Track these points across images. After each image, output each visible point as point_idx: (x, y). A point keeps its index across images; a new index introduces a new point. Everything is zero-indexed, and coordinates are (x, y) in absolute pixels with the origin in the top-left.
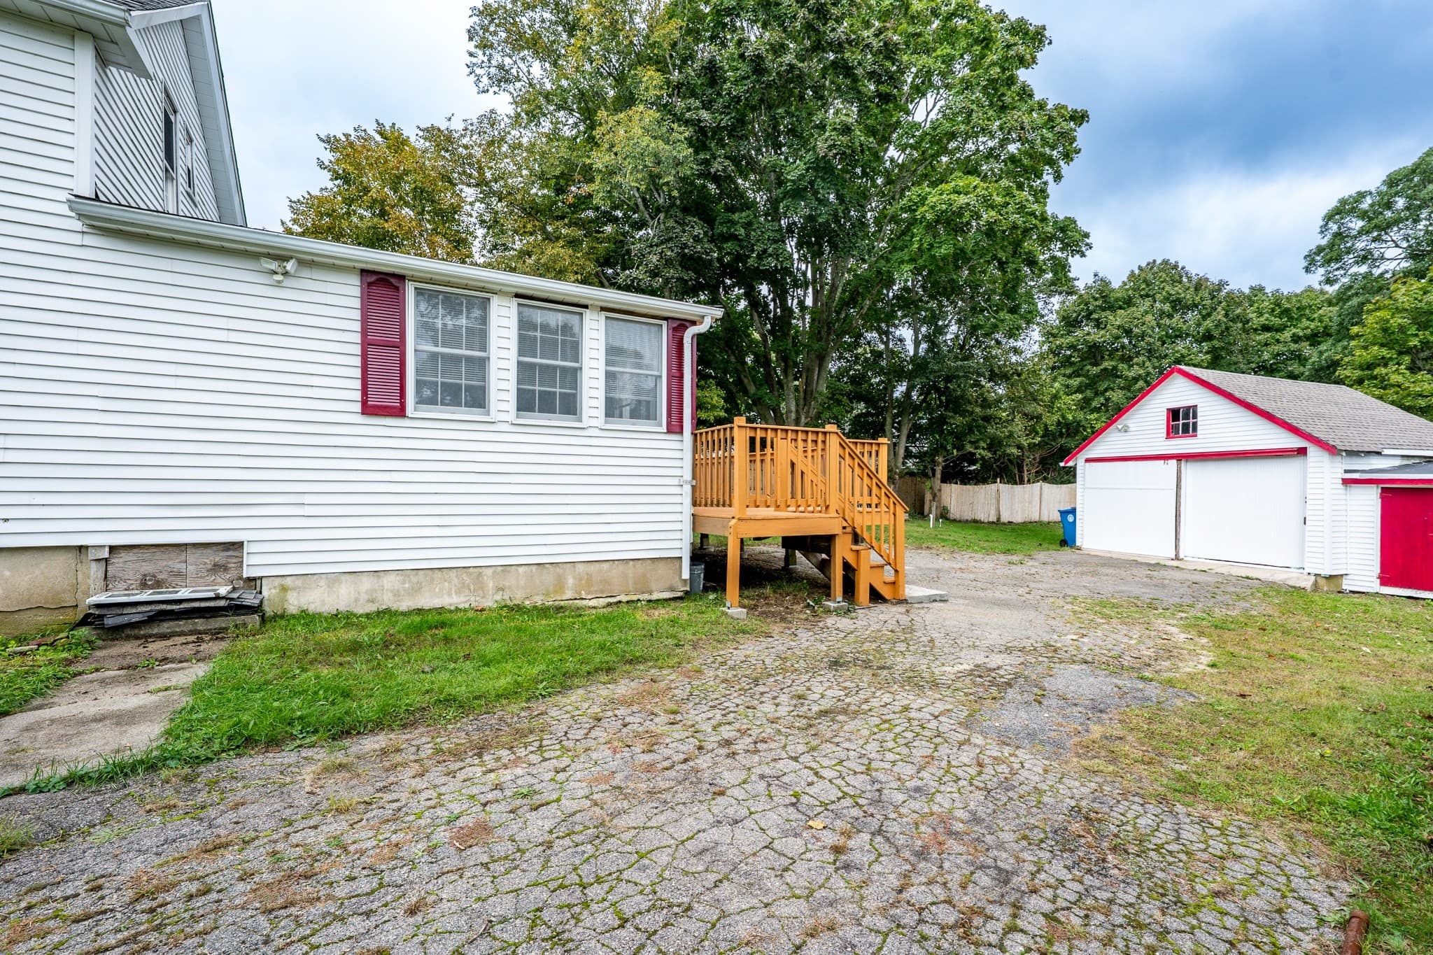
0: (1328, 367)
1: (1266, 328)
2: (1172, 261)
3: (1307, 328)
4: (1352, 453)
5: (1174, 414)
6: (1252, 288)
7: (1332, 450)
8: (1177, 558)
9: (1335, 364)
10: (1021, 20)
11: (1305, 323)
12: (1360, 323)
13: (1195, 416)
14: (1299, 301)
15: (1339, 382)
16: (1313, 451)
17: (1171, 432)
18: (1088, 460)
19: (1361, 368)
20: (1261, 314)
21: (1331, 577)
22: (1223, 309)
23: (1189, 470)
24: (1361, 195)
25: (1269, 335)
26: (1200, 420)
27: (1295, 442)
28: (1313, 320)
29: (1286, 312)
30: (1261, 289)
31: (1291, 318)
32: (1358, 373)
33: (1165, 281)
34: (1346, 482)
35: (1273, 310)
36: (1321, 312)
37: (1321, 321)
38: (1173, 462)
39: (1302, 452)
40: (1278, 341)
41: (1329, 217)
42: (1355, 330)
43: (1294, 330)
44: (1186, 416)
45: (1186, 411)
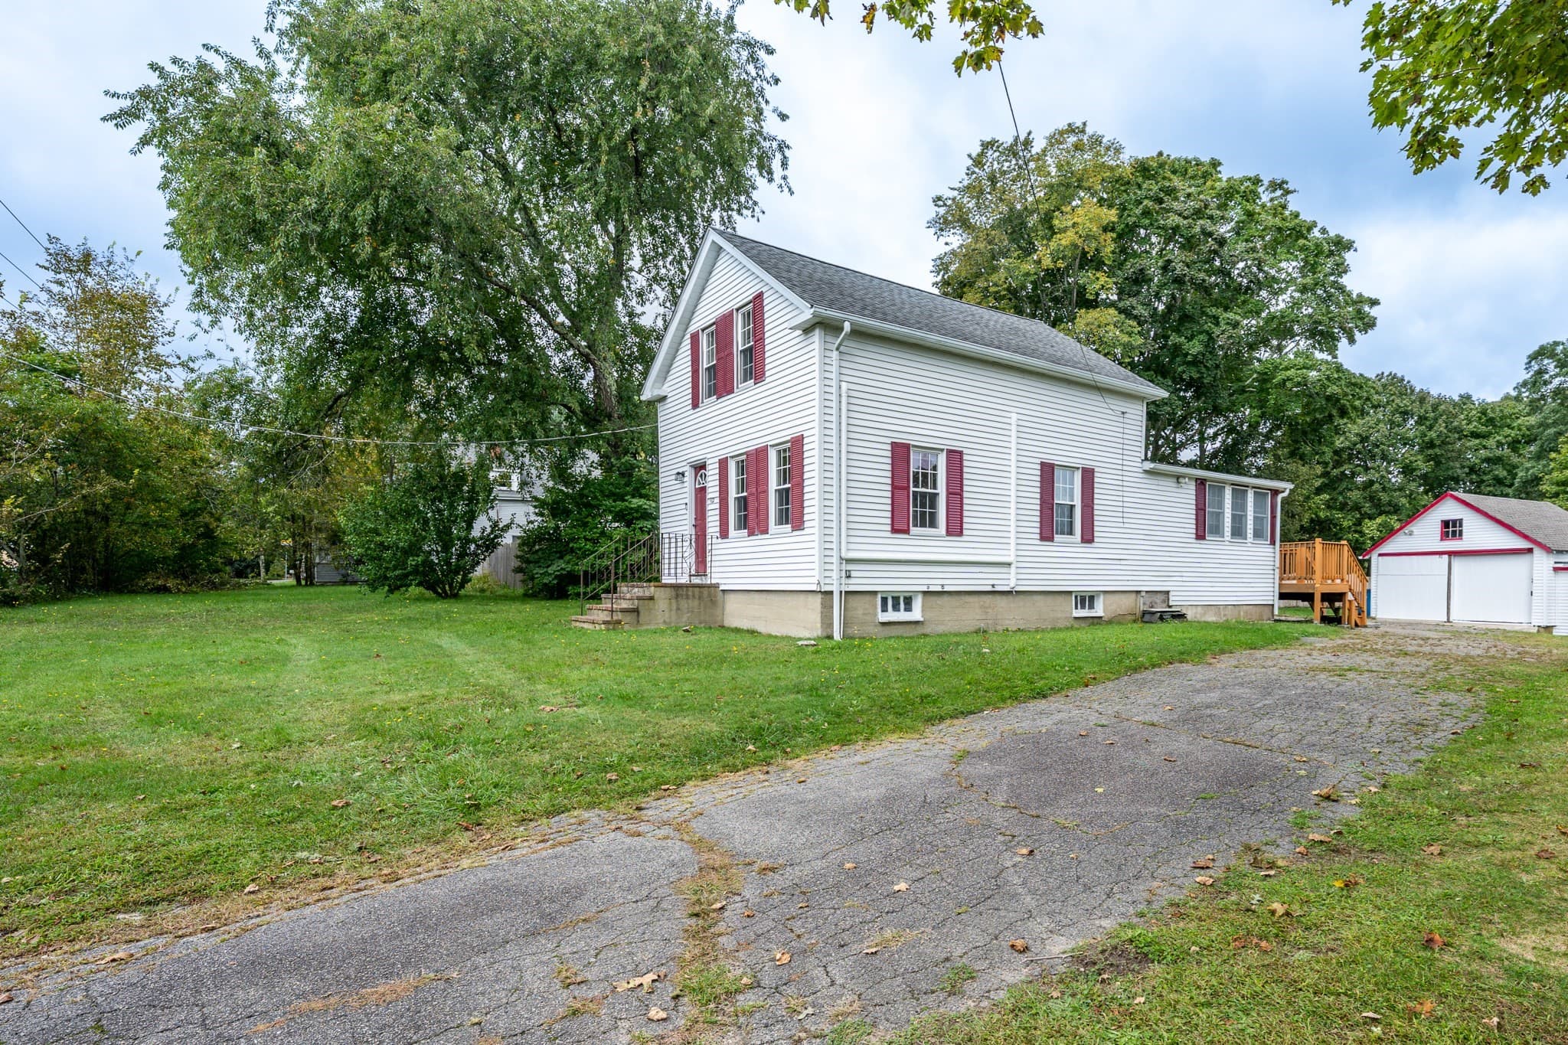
0: (1532, 481)
1: (1475, 435)
2: (1399, 375)
3: (1509, 436)
4: (1560, 552)
5: (1446, 524)
6: (1461, 396)
7: (1548, 550)
8: (1448, 621)
9: (1536, 480)
10: (1338, 236)
11: (1507, 431)
12: (1556, 451)
13: (1461, 526)
14: (1501, 411)
15: (1542, 496)
16: (1537, 551)
17: (1445, 536)
18: (1380, 555)
19: (1558, 484)
20: (1470, 422)
21: (1547, 627)
22: (1444, 422)
23: (1457, 563)
24: (1556, 344)
25: (1477, 441)
26: (1464, 529)
27: (1523, 544)
28: (1513, 429)
29: (1491, 421)
30: (1469, 397)
31: (1495, 426)
32: (1555, 489)
33: (1394, 394)
34: (1556, 569)
35: (1480, 418)
36: (1519, 421)
37: (1520, 430)
38: (1446, 557)
39: (1530, 551)
40: (1485, 447)
41: (1534, 357)
42: (1553, 455)
43: (1498, 438)
44: (1454, 526)
45: (1454, 522)
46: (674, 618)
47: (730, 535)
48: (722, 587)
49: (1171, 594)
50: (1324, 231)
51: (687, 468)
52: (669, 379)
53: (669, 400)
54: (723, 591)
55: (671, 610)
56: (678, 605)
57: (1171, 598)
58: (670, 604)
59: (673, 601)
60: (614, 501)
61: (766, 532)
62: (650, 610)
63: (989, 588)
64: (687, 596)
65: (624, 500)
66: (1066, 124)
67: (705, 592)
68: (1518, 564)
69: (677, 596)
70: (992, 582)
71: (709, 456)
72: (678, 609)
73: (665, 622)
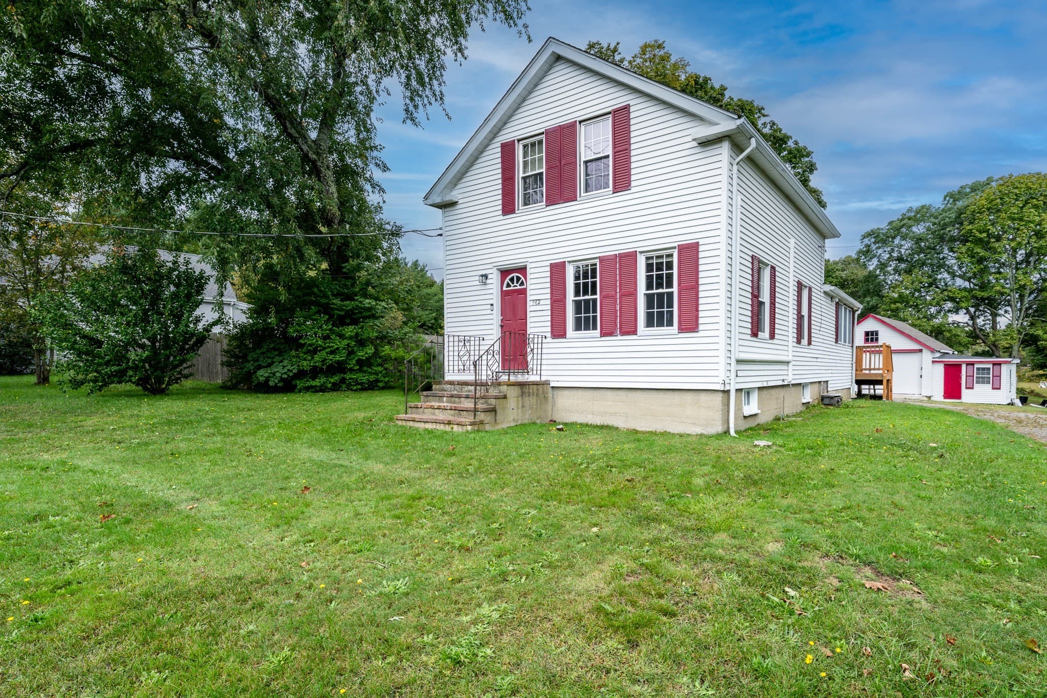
5: (867, 334)
7: (931, 350)
13: (877, 334)
16: (925, 351)
17: (865, 340)
21: (929, 396)
26: (879, 336)
27: (917, 347)
34: (933, 362)
39: (921, 351)
44: (872, 335)
45: (872, 333)
46: (520, 415)
47: (568, 336)
48: (552, 384)
49: (829, 383)
50: (796, 143)
51: (495, 271)
52: (459, 186)
53: (458, 207)
54: (552, 387)
55: (518, 408)
56: (523, 402)
57: (829, 386)
58: (518, 401)
59: (520, 399)
60: (342, 300)
61: (634, 332)
62: (504, 408)
63: (781, 383)
64: (529, 393)
65: (352, 299)
66: (653, 39)
67: (540, 387)
68: (914, 358)
69: (523, 394)
70: (782, 378)
71: (530, 260)
72: (523, 407)
73: (514, 420)
